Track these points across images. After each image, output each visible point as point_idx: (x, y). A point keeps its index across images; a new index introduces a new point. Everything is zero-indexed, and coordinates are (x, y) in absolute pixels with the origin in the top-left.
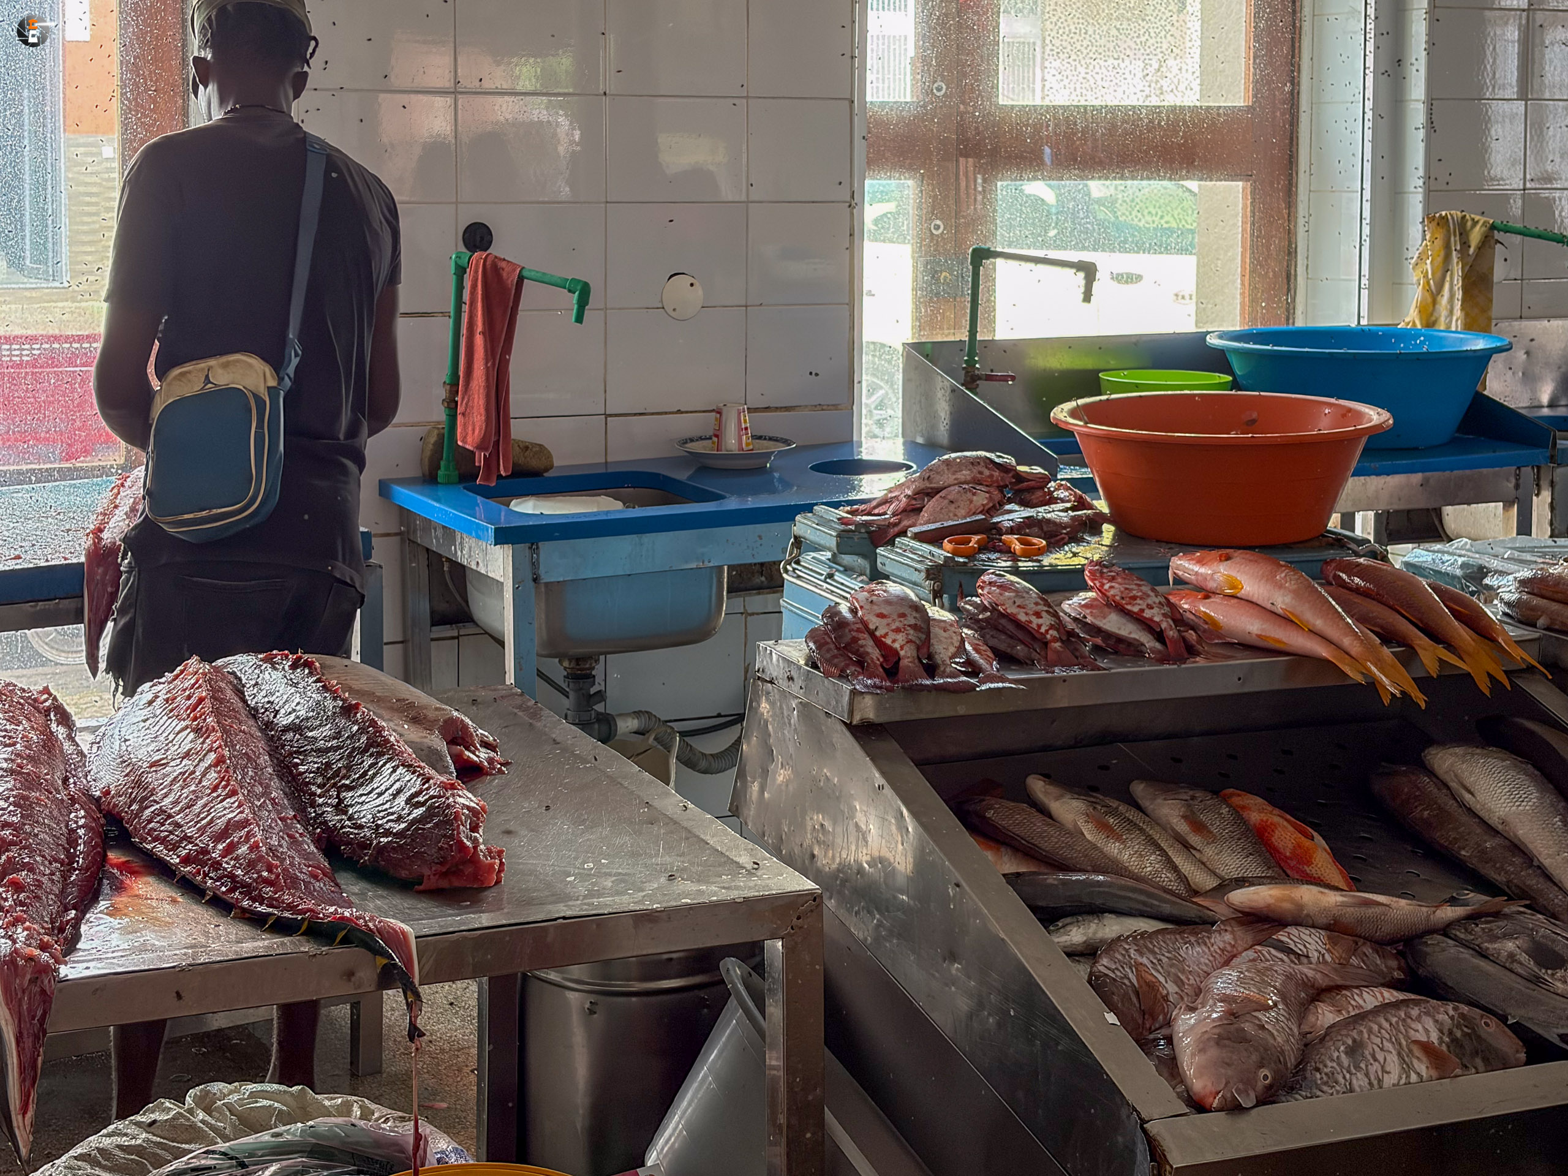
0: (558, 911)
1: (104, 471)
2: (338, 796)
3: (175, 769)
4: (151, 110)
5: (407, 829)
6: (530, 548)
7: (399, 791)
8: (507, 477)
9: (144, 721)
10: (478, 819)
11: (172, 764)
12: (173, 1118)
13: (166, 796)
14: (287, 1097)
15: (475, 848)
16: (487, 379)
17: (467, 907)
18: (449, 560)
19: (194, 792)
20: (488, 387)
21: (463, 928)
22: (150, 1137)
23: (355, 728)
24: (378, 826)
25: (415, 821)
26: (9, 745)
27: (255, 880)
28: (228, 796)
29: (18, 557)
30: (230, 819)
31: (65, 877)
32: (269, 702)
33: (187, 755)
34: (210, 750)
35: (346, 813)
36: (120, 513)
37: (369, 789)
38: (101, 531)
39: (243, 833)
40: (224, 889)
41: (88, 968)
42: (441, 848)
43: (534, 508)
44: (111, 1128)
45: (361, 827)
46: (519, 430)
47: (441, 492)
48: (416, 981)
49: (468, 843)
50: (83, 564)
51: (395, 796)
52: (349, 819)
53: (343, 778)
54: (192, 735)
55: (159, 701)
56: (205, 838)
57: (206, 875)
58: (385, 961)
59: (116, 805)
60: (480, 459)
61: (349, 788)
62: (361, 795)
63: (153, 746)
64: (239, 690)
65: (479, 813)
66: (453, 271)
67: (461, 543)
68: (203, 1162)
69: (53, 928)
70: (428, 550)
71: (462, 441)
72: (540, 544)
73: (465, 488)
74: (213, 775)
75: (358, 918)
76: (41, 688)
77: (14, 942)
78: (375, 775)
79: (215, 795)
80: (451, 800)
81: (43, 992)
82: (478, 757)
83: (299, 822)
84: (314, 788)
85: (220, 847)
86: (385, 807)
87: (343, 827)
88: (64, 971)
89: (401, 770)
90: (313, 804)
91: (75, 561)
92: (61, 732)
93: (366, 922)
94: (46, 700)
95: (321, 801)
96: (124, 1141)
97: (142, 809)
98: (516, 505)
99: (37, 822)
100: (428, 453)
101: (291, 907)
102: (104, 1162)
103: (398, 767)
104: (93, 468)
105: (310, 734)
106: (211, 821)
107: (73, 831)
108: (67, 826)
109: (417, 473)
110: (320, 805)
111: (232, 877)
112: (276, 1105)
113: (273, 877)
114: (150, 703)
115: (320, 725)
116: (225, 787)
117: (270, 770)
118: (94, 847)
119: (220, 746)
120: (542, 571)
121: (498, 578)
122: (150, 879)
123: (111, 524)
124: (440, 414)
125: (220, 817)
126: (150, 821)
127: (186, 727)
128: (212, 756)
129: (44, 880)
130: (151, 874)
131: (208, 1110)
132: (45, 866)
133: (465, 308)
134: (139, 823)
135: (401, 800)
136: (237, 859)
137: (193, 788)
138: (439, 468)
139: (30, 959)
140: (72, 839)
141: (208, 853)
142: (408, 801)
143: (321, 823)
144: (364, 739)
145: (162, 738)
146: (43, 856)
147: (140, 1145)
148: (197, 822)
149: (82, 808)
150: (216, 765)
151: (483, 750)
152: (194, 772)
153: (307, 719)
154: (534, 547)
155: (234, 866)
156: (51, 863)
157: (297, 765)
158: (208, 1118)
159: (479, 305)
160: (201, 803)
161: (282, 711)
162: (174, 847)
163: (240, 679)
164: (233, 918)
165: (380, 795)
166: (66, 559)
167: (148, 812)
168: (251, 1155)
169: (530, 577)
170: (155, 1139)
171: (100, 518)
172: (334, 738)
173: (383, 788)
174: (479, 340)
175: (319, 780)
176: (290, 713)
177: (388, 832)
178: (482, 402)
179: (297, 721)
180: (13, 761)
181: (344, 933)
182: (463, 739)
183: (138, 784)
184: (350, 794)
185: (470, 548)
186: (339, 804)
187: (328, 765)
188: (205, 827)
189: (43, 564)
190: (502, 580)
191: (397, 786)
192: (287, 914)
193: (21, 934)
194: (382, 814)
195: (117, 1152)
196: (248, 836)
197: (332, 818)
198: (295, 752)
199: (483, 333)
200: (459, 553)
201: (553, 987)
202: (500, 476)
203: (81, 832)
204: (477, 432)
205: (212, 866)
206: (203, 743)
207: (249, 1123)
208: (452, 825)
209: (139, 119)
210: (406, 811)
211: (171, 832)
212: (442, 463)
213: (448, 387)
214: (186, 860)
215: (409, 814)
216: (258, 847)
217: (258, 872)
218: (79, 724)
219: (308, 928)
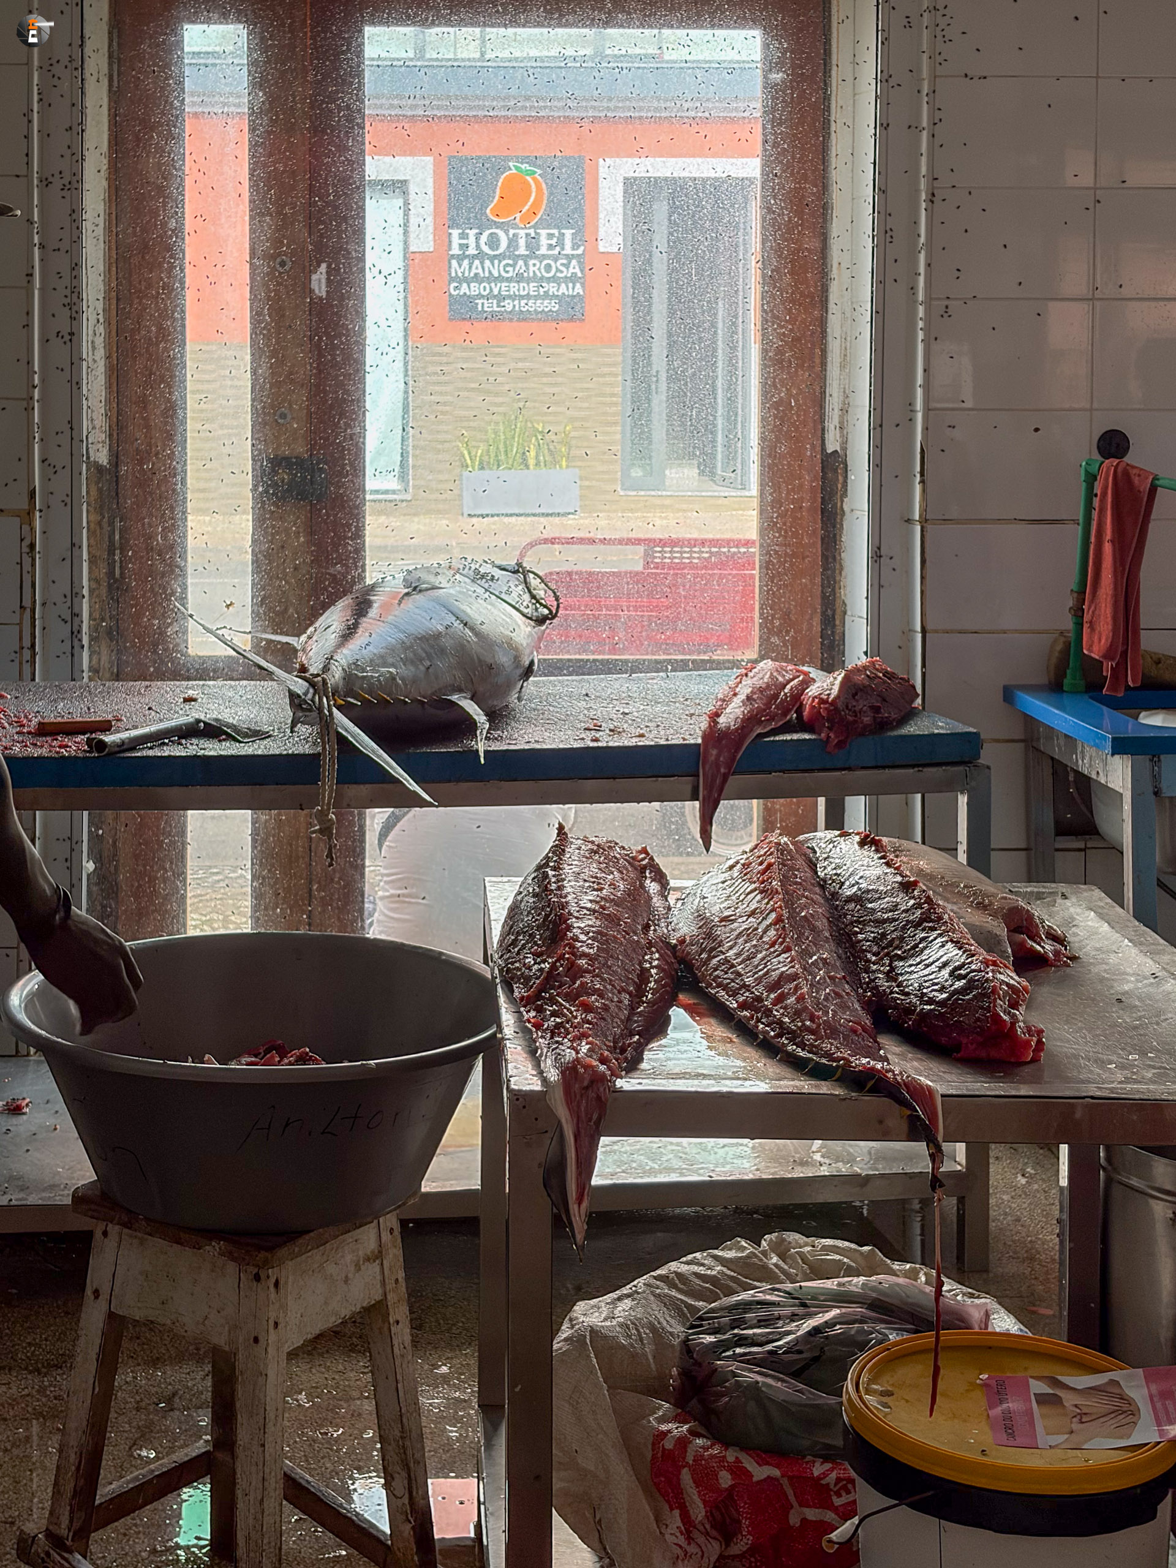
0: (1087, 1091)
1: (735, 664)
2: (890, 965)
3: (741, 925)
4: (786, 321)
5: (948, 999)
6: (1151, 760)
7: (945, 965)
8: (1135, 689)
9: (723, 882)
10: (1019, 997)
11: (740, 920)
12: (748, 1257)
13: (731, 948)
14: (857, 1255)
15: (1013, 1024)
16: (1115, 589)
17: (1001, 1077)
18: (1072, 769)
19: (755, 946)
20: (1115, 596)
21: (988, 1093)
22: (725, 1270)
23: (912, 902)
24: (923, 995)
25: (956, 992)
26: (597, 890)
27: (799, 1028)
28: (784, 952)
29: (642, 736)
30: (783, 973)
31: (632, 1008)
32: (836, 874)
33: (753, 913)
34: (771, 911)
35: (895, 980)
36: (737, 701)
37: (918, 960)
38: (717, 715)
39: (792, 985)
40: (772, 1033)
41: (640, 1083)
42: (978, 1019)
43: (1164, 721)
44: (690, 1257)
45: (907, 994)
46: (1149, 642)
47: (1066, 699)
48: (940, 1139)
49: (1005, 1017)
50: (699, 745)
51: (940, 968)
52: (898, 986)
53: (896, 948)
54: (759, 897)
55: (739, 866)
56: (761, 988)
57: (759, 1021)
58: (909, 1113)
59: (688, 953)
60: (1107, 672)
61: (901, 958)
62: (911, 966)
63: (725, 904)
64: (811, 861)
65: (1019, 991)
66: (1083, 478)
67: (1082, 752)
68: (768, 1297)
69: (615, 1048)
70: (1052, 759)
71: (1088, 650)
72: (1162, 757)
73: (1091, 697)
74: (772, 933)
75: (888, 1071)
76: (639, 848)
77: (577, 1053)
78: (925, 948)
79: (772, 950)
80: (990, 974)
81: (599, 1098)
82: (1043, 948)
83: (848, 983)
84: (869, 955)
85: (772, 996)
86: (931, 977)
87: (892, 992)
88: (620, 1083)
89: (949, 945)
90: (867, 970)
91: (692, 742)
92: (653, 887)
93: (894, 1075)
94: (643, 859)
95: (874, 967)
96: (701, 1270)
97: (710, 958)
98: (1145, 717)
99: (612, 957)
100: (1054, 661)
101: (829, 1055)
102: (680, 1286)
103: (947, 942)
104: (725, 662)
105: (870, 906)
106: (767, 973)
107: (648, 970)
108: (640, 964)
109: (1043, 680)
110: (874, 972)
111: (780, 1023)
112: (845, 1260)
113: (814, 1026)
114: (731, 868)
115: (879, 898)
116: (781, 944)
117: (827, 934)
118: (664, 986)
119: (780, 907)
120: (1164, 785)
121: (1117, 789)
122: (712, 1021)
123: (728, 711)
124: (1068, 623)
125: (775, 970)
126: (716, 970)
127: (755, 890)
128: (773, 915)
129: (612, 1006)
130: (713, 1016)
131: (782, 1256)
132: (613, 994)
133: (1095, 515)
134: (706, 970)
135: (945, 973)
136: (785, 1008)
137: (754, 942)
138: (1064, 675)
139: (587, 1067)
140: (644, 975)
141: (762, 1001)
142: (952, 974)
143: (873, 988)
144: (918, 913)
145: (734, 898)
146: (613, 986)
147: (714, 1276)
148: (756, 973)
149: (658, 951)
150: (775, 923)
151: (1050, 942)
152: (756, 929)
153: (868, 891)
154: (1155, 759)
155: (783, 1014)
156: (619, 992)
157: (857, 933)
158: (781, 1263)
159: (1109, 513)
160: (760, 956)
161: (847, 883)
162: (734, 994)
163: (815, 852)
164: (780, 1060)
165: (927, 966)
166: (684, 739)
167: (715, 961)
168: (814, 1298)
169: (1151, 789)
170: (729, 1272)
171: (719, 703)
172: (891, 911)
173: (931, 960)
174: (1108, 548)
175: (875, 949)
176: (853, 885)
177: (931, 1001)
178: (1109, 612)
179: (859, 893)
180: (597, 902)
181: (872, 1082)
182: (1027, 928)
183: (709, 935)
184: (901, 964)
185: (1091, 757)
186: (889, 972)
187: (884, 935)
188: (761, 977)
189: (663, 742)
190: (1121, 791)
191: (944, 959)
192: (824, 1061)
193: (585, 1048)
194: (927, 984)
195: (692, 1278)
196: (797, 988)
197: (883, 983)
198: (856, 921)
199: (1112, 541)
200: (1080, 762)
201: (1137, 1194)
202: (1128, 688)
203: (653, 971)
204: (1103, 641)
205: (764, 1012)
206: (768, 903)
207: (819, 1271)
208: (989, 998)
209: (775, 330)
210: (950, 982)
211: (733, 981)
212: (1068, 672)
213: (1075, 595)
214: (743, 1006)
215: (951, 986)
216: (804, 998)
217: (802, 1021)
218: (673, 883)
219: (842, 1074)
